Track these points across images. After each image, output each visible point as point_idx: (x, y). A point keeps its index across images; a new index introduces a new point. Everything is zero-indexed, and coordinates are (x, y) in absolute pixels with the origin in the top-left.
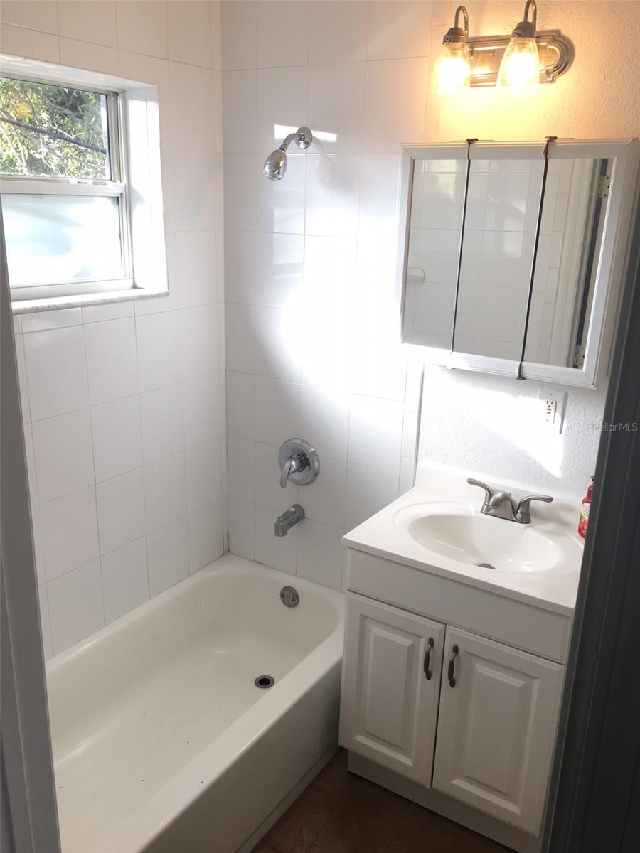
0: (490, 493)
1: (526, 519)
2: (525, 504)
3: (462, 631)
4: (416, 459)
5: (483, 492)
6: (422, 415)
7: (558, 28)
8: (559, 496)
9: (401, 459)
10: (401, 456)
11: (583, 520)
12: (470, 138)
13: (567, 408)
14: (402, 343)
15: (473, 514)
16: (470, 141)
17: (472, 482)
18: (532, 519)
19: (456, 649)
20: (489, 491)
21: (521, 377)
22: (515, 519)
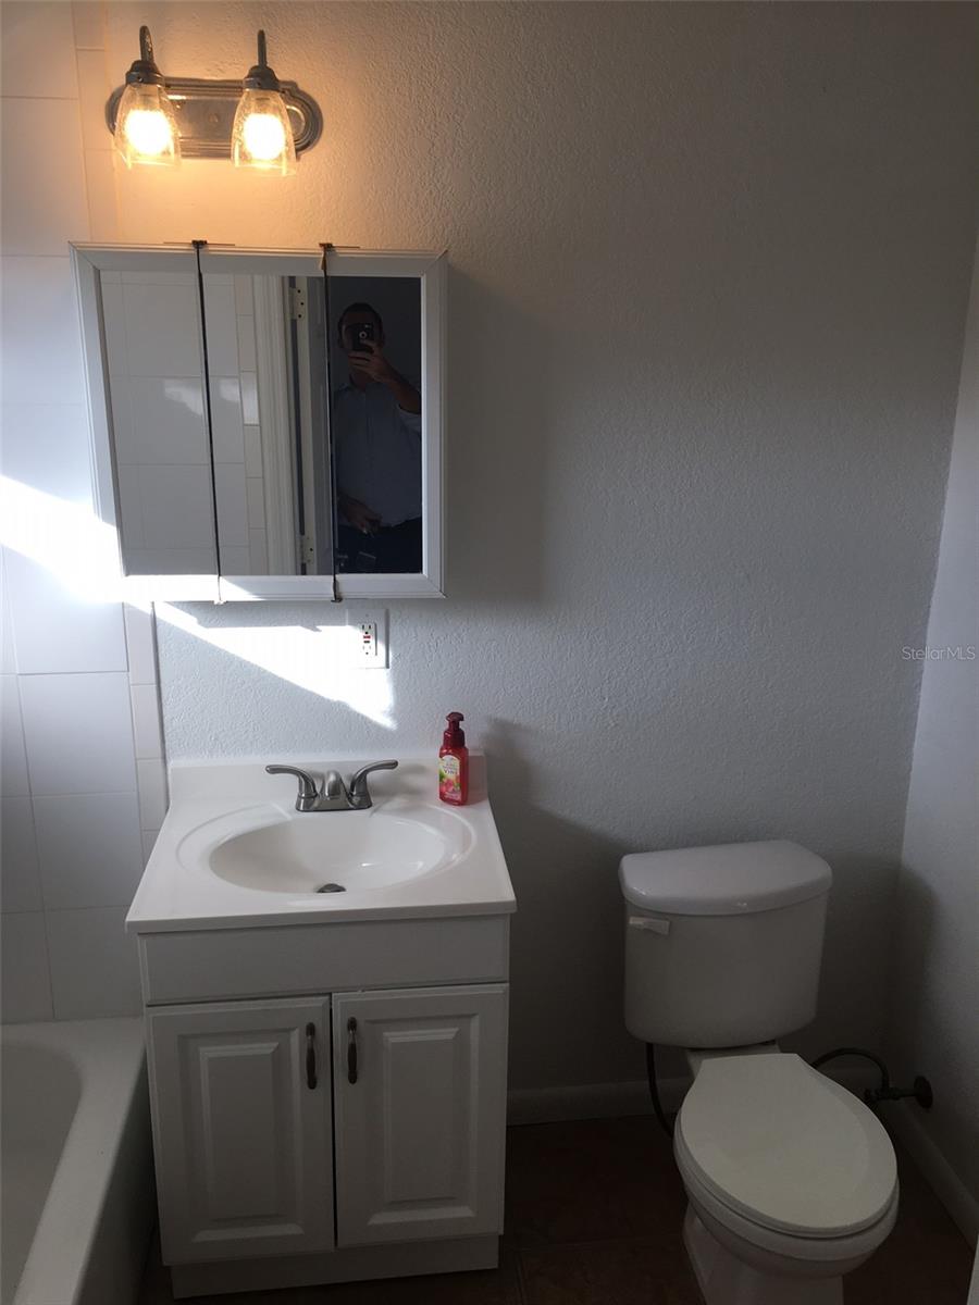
0: (306, 780)
1: (365, 803)
2: (360, 781)
3: (359, 992)
4: (164, 758)
5: (294, 780)
6: (162, 685)
7: (292, 79)
8: (403, 757)
9: (136, 764)
10: (136, 759)
11: (445, 780)
12: (198, 239)
13: (391, 630)
14: (127, 575)
15: (289, 817)
16: (199, 245)
17: (274, 770)
18: (372, 800)
19: (352, 1025)
20: (304, 776)
21: (338, 598)
22: (351, 806)
